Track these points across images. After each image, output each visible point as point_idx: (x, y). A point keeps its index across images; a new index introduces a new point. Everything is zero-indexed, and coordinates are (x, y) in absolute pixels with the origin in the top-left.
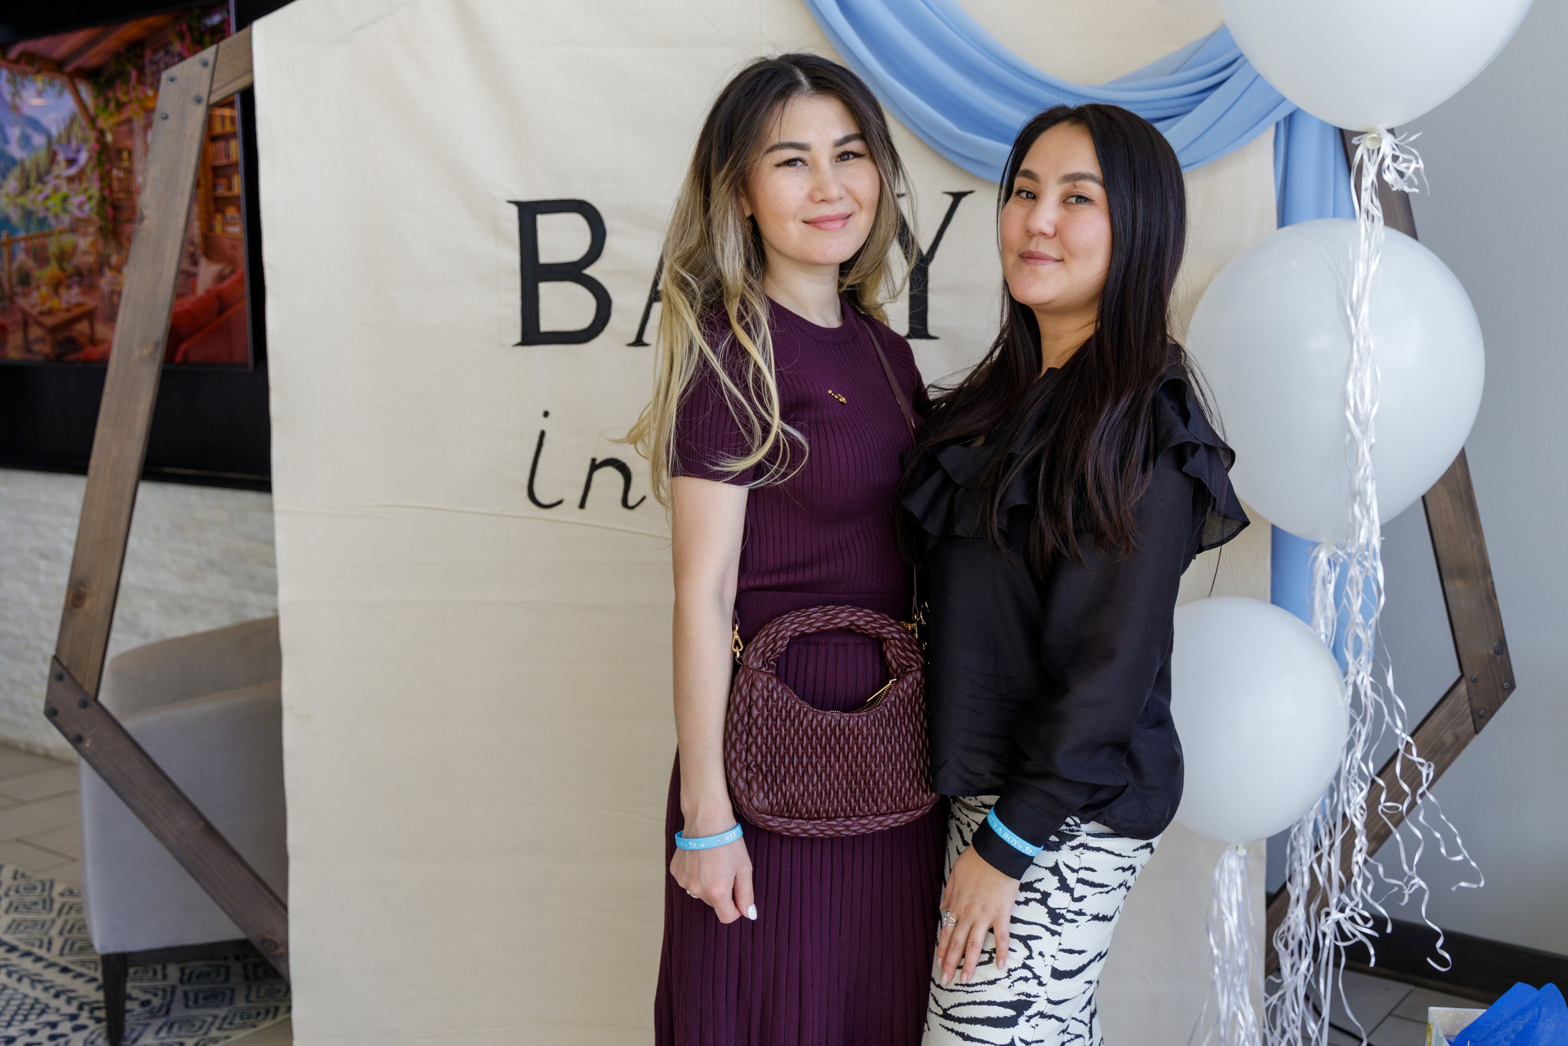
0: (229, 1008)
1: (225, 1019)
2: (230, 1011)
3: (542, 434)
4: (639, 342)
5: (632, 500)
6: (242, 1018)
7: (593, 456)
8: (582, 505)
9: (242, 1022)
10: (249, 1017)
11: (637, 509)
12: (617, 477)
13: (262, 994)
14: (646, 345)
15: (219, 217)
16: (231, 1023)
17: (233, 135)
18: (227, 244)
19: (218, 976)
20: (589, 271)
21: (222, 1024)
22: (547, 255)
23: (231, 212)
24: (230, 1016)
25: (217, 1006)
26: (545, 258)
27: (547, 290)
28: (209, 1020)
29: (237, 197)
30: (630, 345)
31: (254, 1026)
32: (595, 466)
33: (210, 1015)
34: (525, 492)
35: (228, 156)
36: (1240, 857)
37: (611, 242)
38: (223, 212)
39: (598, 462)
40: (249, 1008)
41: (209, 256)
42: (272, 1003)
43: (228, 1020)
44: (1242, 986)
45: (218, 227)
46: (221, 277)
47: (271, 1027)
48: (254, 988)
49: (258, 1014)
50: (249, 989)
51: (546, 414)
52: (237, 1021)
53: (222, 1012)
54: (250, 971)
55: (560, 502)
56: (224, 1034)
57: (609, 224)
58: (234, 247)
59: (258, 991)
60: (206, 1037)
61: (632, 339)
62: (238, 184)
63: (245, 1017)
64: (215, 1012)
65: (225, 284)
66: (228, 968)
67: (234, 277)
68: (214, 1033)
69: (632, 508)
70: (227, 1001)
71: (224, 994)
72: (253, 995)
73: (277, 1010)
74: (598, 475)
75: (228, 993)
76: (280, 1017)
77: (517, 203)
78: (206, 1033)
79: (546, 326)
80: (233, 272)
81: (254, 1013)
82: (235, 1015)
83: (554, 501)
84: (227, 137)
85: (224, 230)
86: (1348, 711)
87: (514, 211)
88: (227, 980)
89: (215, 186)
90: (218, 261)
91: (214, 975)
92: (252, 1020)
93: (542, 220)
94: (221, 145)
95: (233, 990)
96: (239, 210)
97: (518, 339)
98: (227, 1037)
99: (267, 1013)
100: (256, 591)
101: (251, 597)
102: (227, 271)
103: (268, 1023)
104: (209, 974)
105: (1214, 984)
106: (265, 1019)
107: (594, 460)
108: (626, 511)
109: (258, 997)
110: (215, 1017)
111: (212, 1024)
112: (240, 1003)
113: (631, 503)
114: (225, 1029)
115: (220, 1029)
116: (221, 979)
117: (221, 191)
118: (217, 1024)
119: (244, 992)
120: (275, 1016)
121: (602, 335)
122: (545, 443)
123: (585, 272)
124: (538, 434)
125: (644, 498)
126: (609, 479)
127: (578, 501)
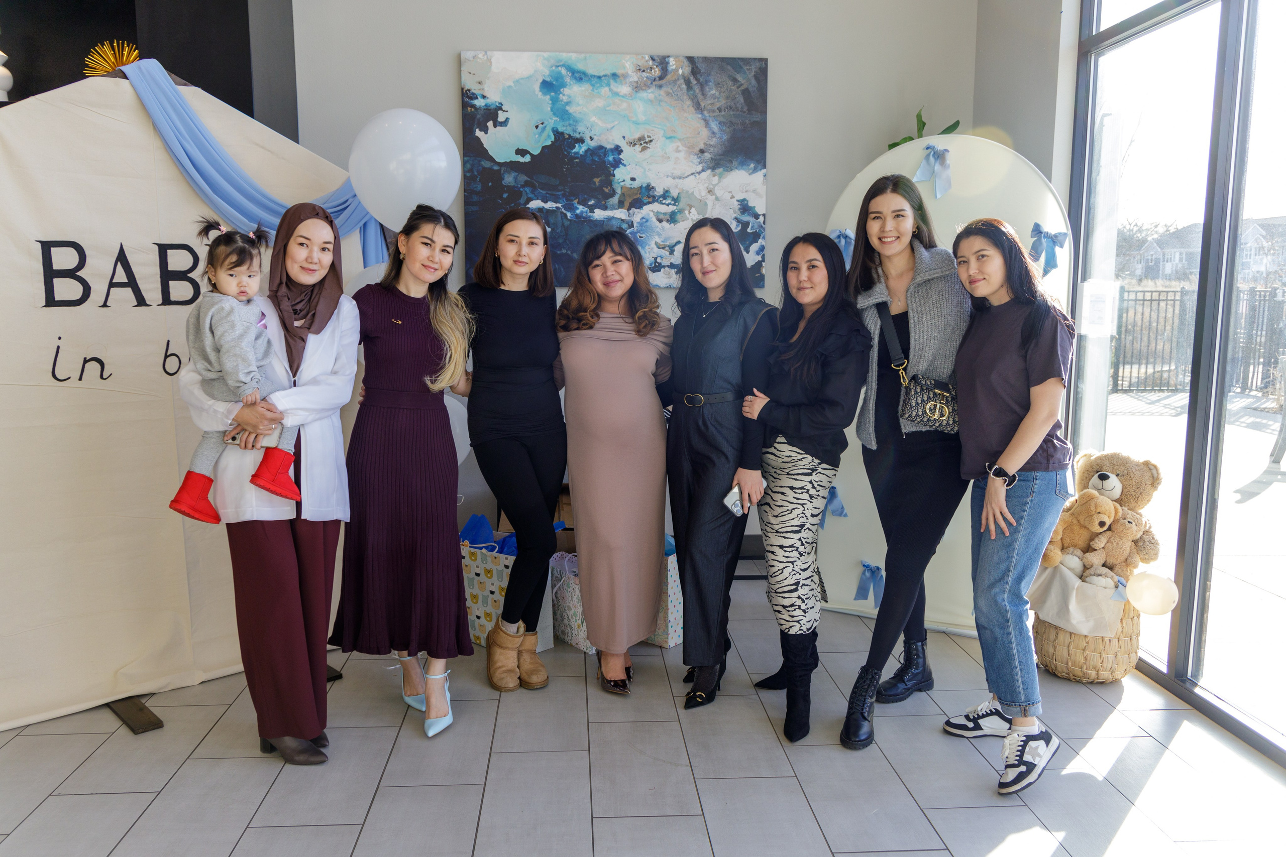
3: (58, 347)
4: (105, 305)
5: (105, 375)
7: (82, 357)
8: (80, 379)
11: (107, 379)
12: (98, 366)
14: (109, 307)
26: (55, 267)
27: (57, 282)
30: (101, 306)
32: (86, 361)
34: (51, 374)
37: (89, 261)
39: (87, 359)
51: (60, 338)
55: (69, 378)
57: (87, 253)
61: (102, 304)
69: (105, 379)
74: (87, 365)
77: (41, 242)
79: (58, 297)
83: (66, 378)
87: (38, 245)
93: (54, 250)
97: (44, 304)
107: (85, 358)
108: (102, 380)
113: (104, 377)
121: (86, 302)
122: (60, 351)
123: (77, 274)
124: (56, 348)
125: (111, 374)
126: (93, 367)
127: (78, 377)
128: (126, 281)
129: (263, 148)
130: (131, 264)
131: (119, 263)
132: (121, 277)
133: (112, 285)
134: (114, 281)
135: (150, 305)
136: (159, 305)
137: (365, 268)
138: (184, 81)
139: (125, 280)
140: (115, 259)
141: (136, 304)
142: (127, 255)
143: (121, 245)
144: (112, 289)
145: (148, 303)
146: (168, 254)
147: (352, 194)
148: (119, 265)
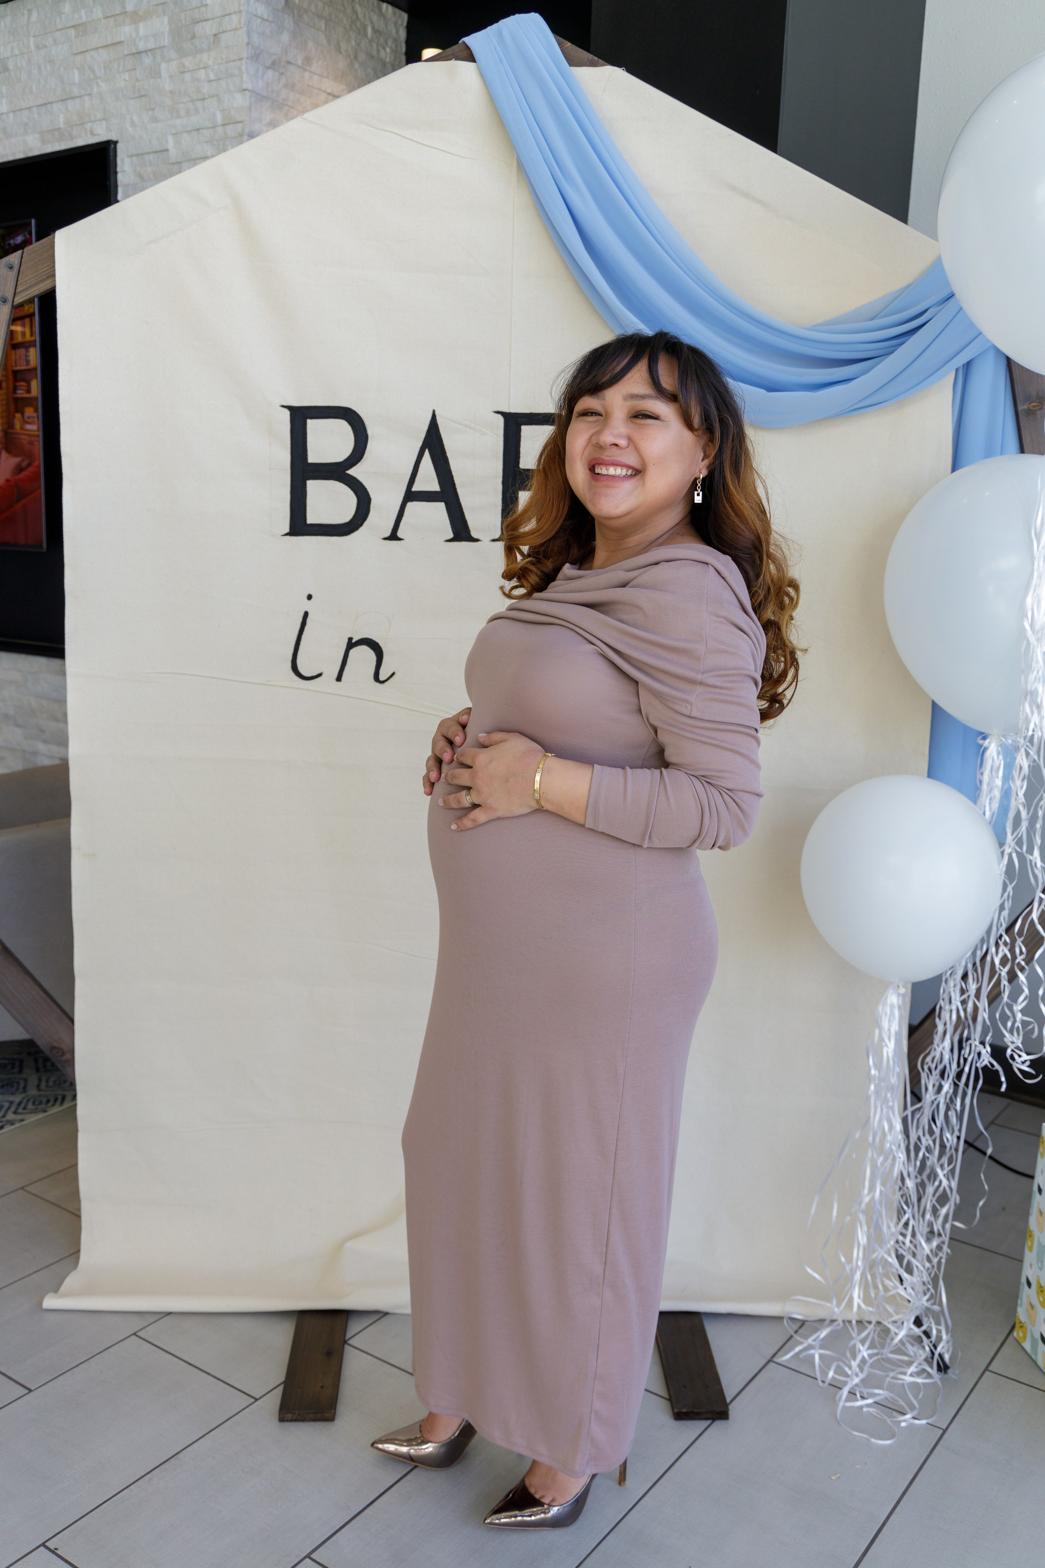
0: (24, 1095)
1: (19, 1104)
2: (24, 1098)
3: (306, 614)
4: (393, 536)
5: (383, 675)
6: (34, 1103)
7: (350, 636)
8: (339, 678)
9: (33, 1107)
10: (41, 1103)
11: (386, 683)
12: (371, 655)
13: (51, 1083)
14: (400, 539)
15: (18, 415)
16: (25, 1108)
17: (32, 344)
18: (25, 439)
19: (13, 1068)
20: (351, 472)
21: (17, 1109)
22: (314, 457)
23: (29, 412)
24: (24, 1101)
25: (13, 1094)
26: (312, 458)
27: (313, 487)
28: (6, 1105)
29: (36, 398)
30: (385, 539)
31: (45, 1111)
32: (351, 644)
33: (7, 1101)
34: (289, 664)
35: (28, 362)
36: (899, 995)
37: (372, 446)
38: (23, 413)
39: (354, 641)
40: (40, 1096)
41: (9, 451)
42: (59, 1092)
43: (22, 1105)
44: (893, 1102)
45: (18, 426)
46: (19, 469)
47: (57, 1113)
48: (44, 1078)
49: (48, 1101)
50: (40, 1080)
51: (310, 597)
52: (30, 1106)
53: (17, 1099)
54: (41, 1065)
55: (320, 675)
56: (19, 1117)
57: (371, 431)
58: (31, 443)
59: (47, 1081)
60: (4, 1119)
61: (388, 534)
62: (36, 388)
63: (37, 1103)
64: (11, 1098)
65: (22, 475)
66: (21, 1062)
67: (31, 469)
68: (10, 1116)
69: (383, 682)
70: (21, 1090)
71: (18, 1083)
72: (43, 1084)
73: (64, 1098)
74: (352, 652)
75: (22, 1083)
76: (67, 1105)
77: (290, 408)
78: (4, 1116)
79: (312, 518)
80: (29, 465)
81: (44, 1100)
82: (28, 1101)
83: (315, 674)
84: (26, 345)
85: (22, 428)
86: (1003, 877)
87: (287, 413)
88: (20, 1071)
89: (15, 389)
90: (16, 456)
91: (9, 1067)
92: (43, 1106)
93: (312, 424)
94: (22, 351)
95: (26, 1080)
96: (36, 411)
97: (287, 530)
98: (22, 1120)
99: (56, 1100)
100: (45, 742)
101: (41, 747)
102: (25, 464)
103: (57, 1109)
104: (5, 1066)
105: (868, 1098)
106: (53, 1105)
107: (350, 639)
108: (377, 684)
109: (48, 1086)
110: (11, 1103)
111: (9, 1108)
112: (32, 1092)
113: (382, 677)
114: (20, 1114)
115: (15, 1113)
116: (16, 1070)
117: (21, 393)
118: (13, 1109)
119: (36, 1082)
120: (62, 1103)
121: (361, 529)
122: (308, 621)
123: (348, 472)
124: (302, 614)
125: (393, 674)
126: (363, 656)
127: (336, 675)
128: (437, 488)
129: (746, 195)
130: (448, 455)
131: (427, 451)
132: (428, 480)
133: (411, 496)
134: (414, 489)
135: (477, 540)
136: (494, 540)
137: (954, 469)
138: (591, 56)
139: (435, 487)
140: (420, 444)
141: (451, 536)
142: (443, 436)
143: (434, 416)
144: (411, 506)
145: (474, 534)
146: (523, 434)
147: (944, 294)
148: (427, 456)
